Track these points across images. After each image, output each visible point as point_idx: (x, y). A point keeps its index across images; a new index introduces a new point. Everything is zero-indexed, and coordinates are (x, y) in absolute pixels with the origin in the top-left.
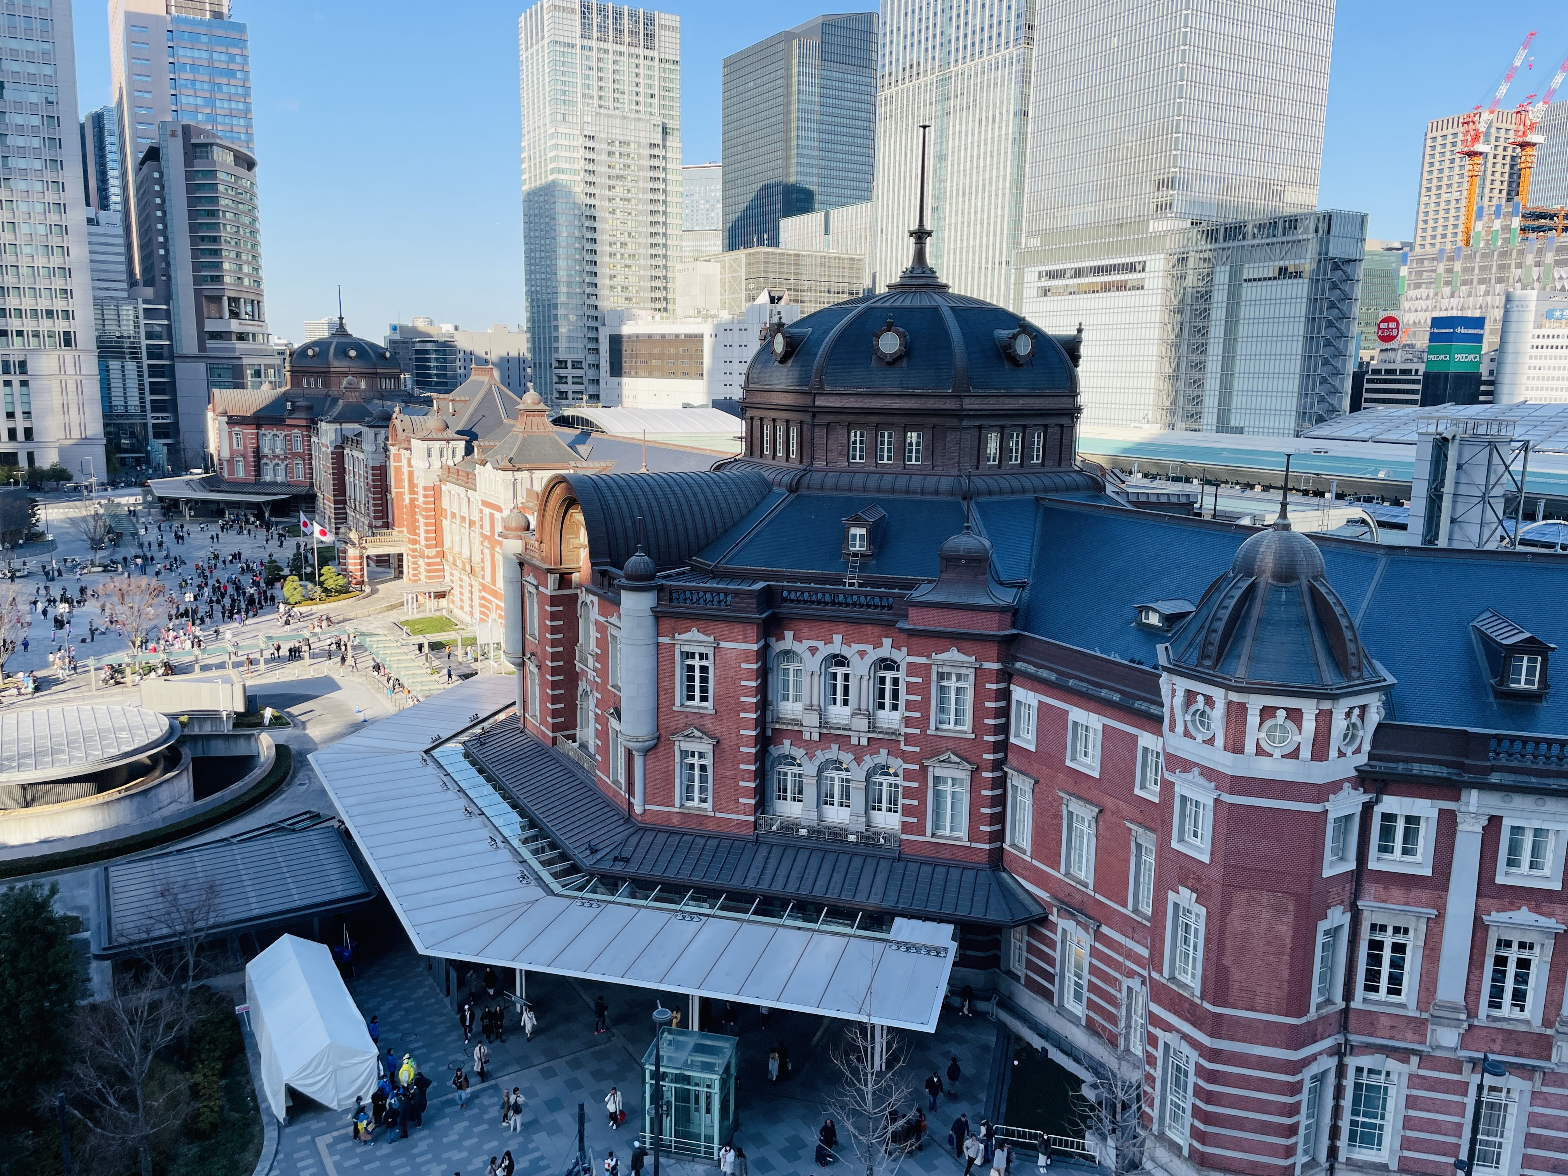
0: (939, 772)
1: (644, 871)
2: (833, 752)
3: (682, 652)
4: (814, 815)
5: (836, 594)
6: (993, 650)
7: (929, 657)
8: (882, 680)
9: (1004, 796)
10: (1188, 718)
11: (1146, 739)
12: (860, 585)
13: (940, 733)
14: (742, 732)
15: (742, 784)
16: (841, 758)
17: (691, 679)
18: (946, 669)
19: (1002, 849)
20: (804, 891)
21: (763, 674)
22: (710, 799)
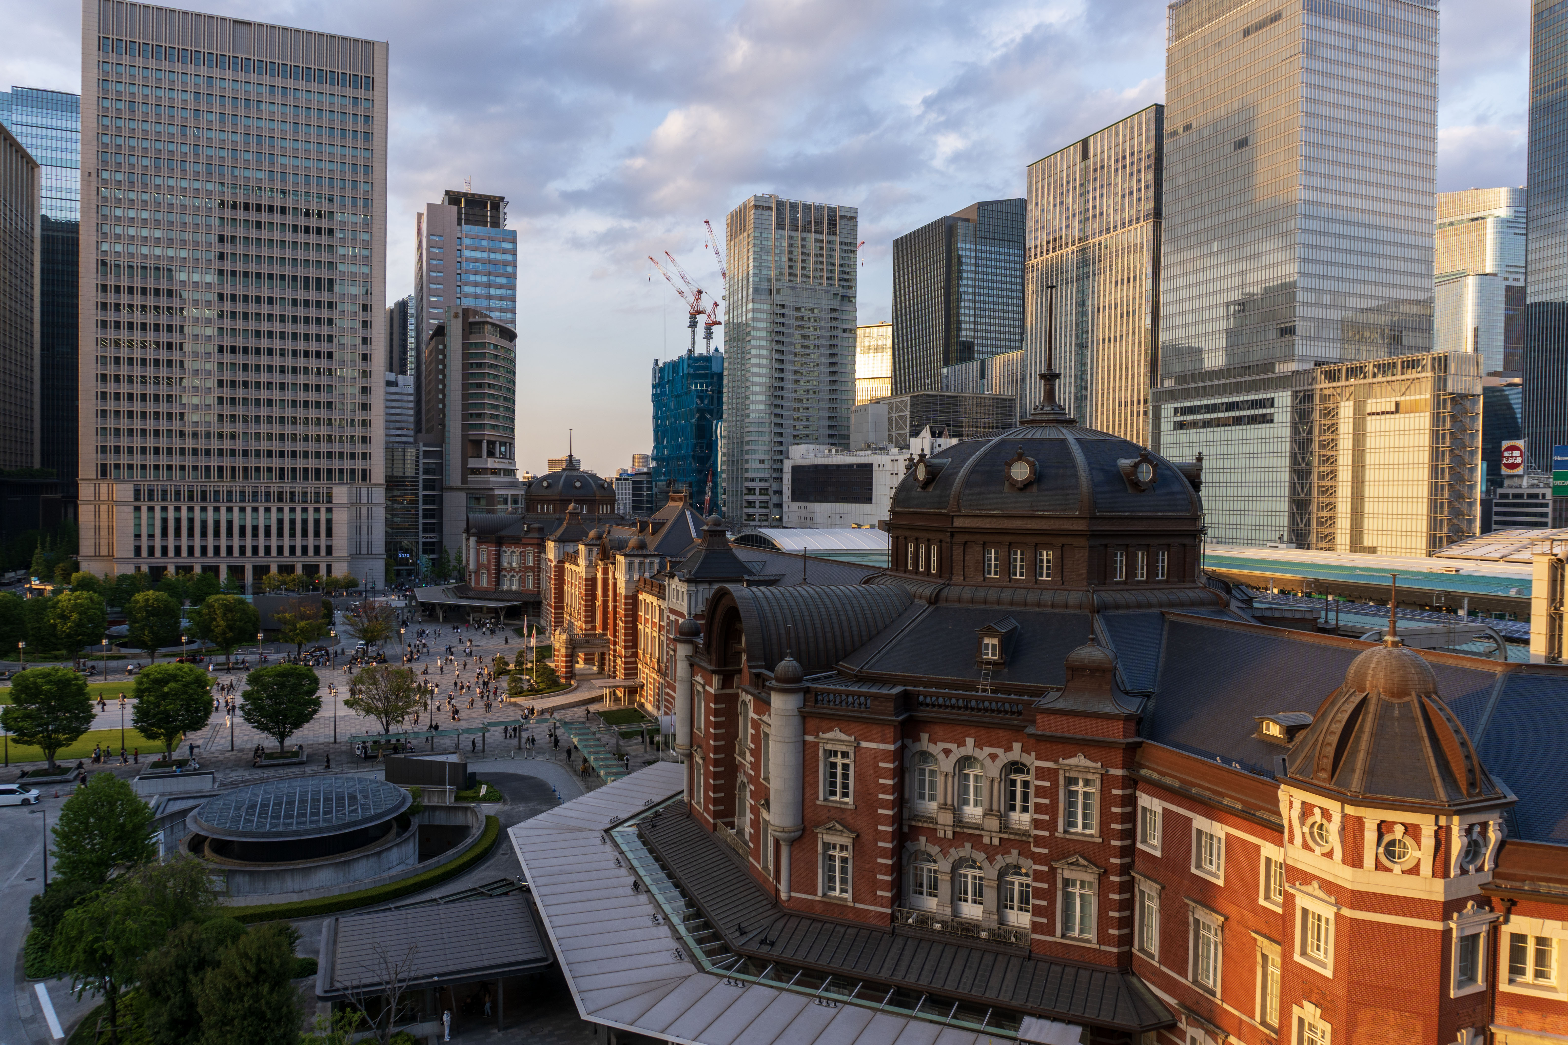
0: (1067, 874)
1: (788, 955)
2: (966, 850)
3: (825, 750)
4: (948, 911)
5: (968, 699)
6: (1118, 756)
7: (1056, 762)
8: (1013, 783)
9: (1132, 900)
10: (1306, 830)
11: (1268, 850)
12: (993, 692)
13: (1068, 836)
14: (880, 828)
15: (879, 877)
16: (974, 856)
17: (833, 775)
18: (1073, 774)
19: (1131, 954)
20: (937, 985)
21: (900, 773)
22: (850, 890)
